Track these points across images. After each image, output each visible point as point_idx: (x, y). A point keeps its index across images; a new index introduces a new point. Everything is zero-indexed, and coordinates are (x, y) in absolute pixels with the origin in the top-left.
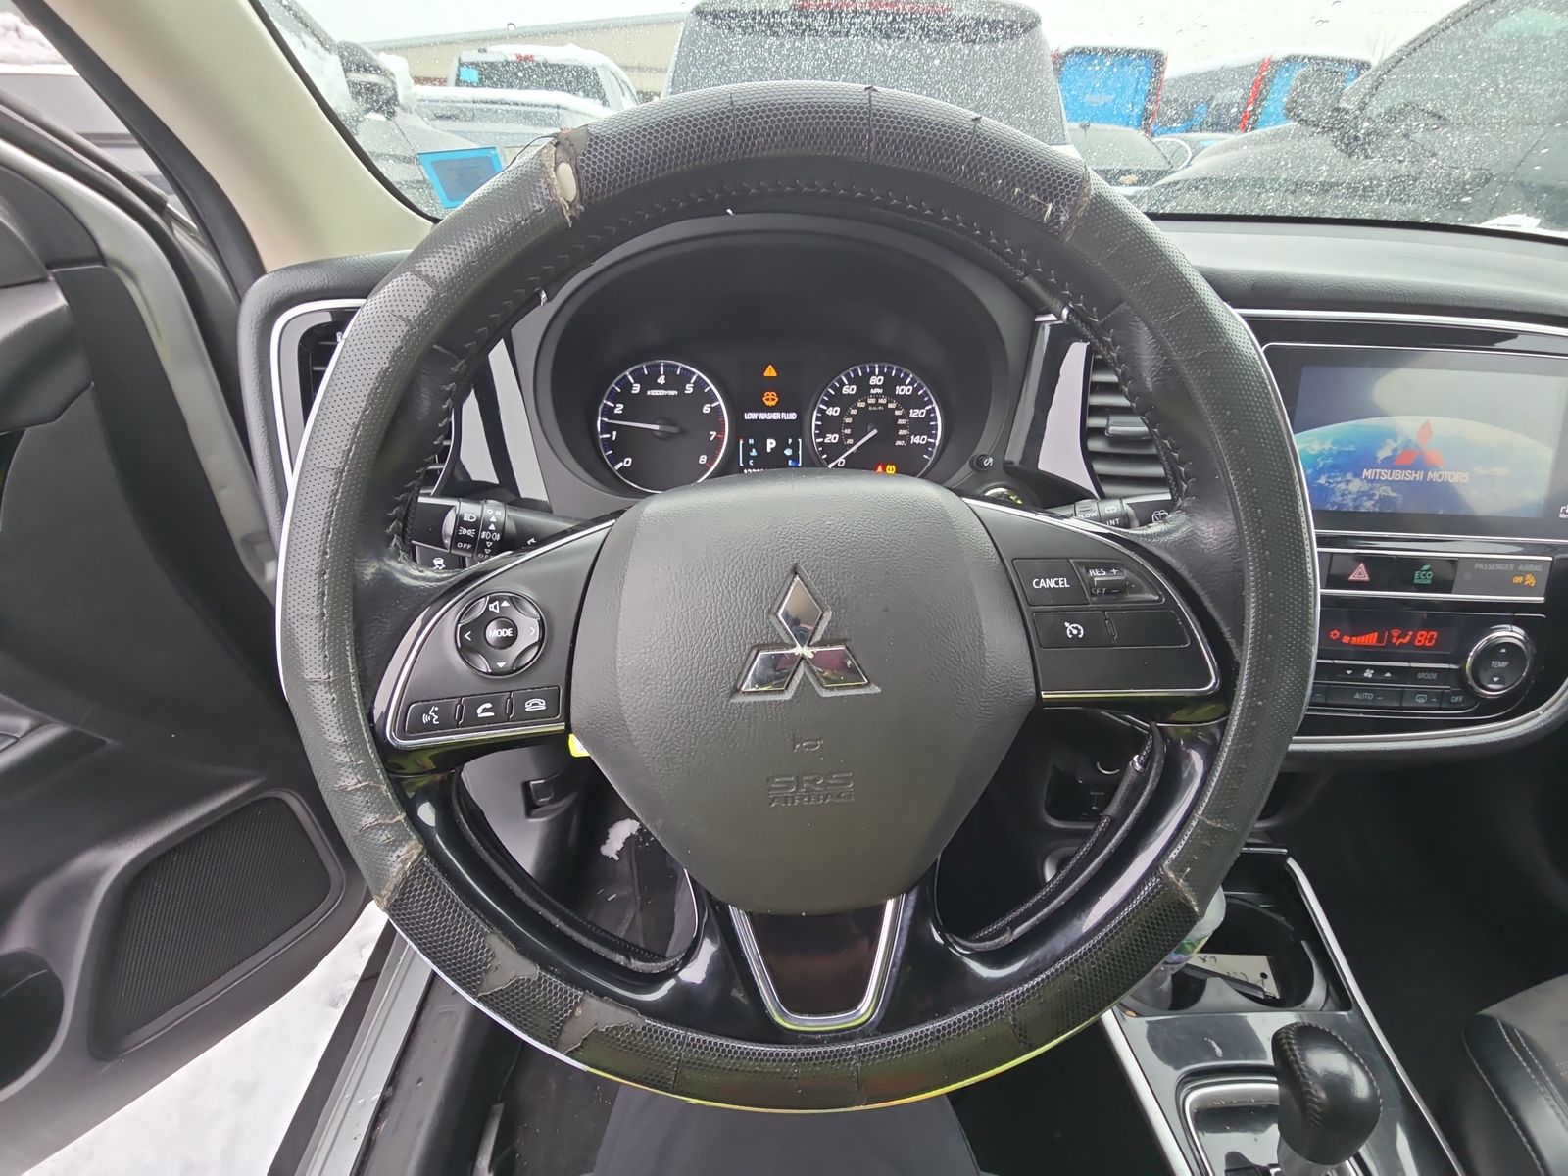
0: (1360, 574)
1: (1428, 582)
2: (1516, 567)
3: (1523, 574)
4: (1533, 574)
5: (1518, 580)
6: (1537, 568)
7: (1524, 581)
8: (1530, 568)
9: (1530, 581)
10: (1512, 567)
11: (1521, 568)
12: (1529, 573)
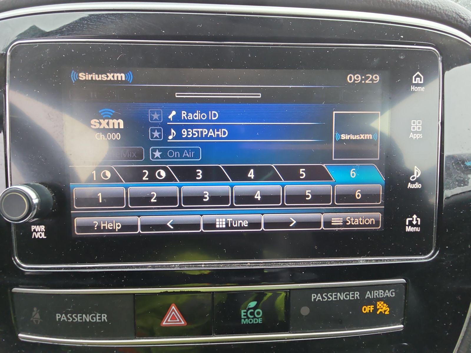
0: (173, 318)
1: (260, 321)
2: (362, 295)
3: (373, 302)
4: (386, 300)
5: (368, 309)
6: (388, 294)
7: (376, 309)
8: (380, 293)
9: (383, 308)
10: (357, 295)
11: (368, 295)
12: (380, 300)
